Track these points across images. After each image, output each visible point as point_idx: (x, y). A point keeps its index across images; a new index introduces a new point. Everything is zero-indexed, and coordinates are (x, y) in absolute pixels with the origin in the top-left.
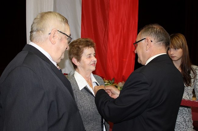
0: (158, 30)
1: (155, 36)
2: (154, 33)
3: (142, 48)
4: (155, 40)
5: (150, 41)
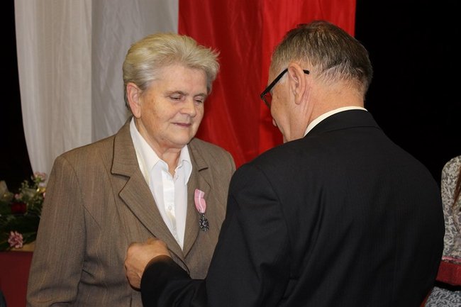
0: (321, 36)
1: (314, 55)
2: (308, 45)
3: (285, 101)
4: (317, 66)
5: (302, 73)
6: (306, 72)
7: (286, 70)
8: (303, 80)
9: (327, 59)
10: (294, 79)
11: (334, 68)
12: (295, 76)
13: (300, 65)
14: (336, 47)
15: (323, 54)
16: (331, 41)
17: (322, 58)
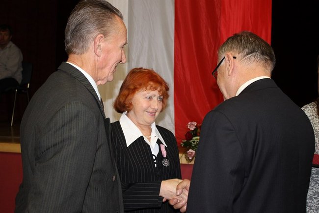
3: (223, 75)
4: (241, 54)
5: (232, 58)
6: (235, 58)
7: (224, 58)
8: (233, 62)
9: (246, 51)
10: (228, 62)
11: (250, 55)
12: (229, 60)
13: (231, 54)
14: (252, 44)
15: (244, 48)
16: (250, 41)
17: (243, 50)
